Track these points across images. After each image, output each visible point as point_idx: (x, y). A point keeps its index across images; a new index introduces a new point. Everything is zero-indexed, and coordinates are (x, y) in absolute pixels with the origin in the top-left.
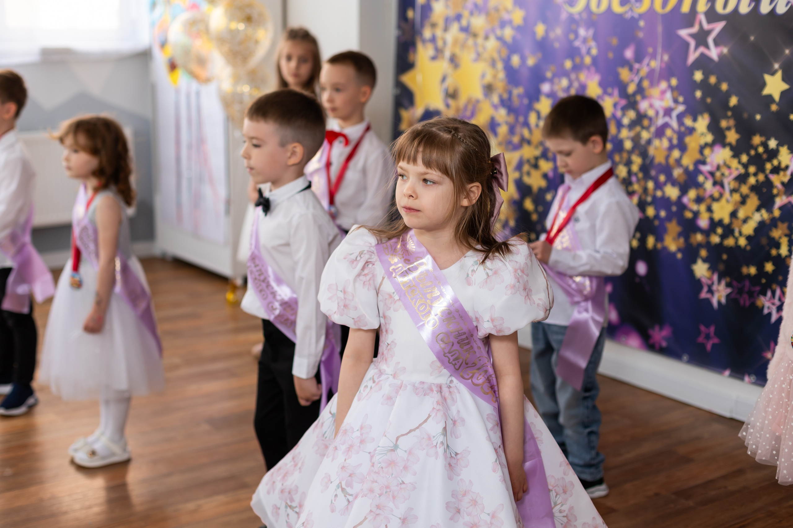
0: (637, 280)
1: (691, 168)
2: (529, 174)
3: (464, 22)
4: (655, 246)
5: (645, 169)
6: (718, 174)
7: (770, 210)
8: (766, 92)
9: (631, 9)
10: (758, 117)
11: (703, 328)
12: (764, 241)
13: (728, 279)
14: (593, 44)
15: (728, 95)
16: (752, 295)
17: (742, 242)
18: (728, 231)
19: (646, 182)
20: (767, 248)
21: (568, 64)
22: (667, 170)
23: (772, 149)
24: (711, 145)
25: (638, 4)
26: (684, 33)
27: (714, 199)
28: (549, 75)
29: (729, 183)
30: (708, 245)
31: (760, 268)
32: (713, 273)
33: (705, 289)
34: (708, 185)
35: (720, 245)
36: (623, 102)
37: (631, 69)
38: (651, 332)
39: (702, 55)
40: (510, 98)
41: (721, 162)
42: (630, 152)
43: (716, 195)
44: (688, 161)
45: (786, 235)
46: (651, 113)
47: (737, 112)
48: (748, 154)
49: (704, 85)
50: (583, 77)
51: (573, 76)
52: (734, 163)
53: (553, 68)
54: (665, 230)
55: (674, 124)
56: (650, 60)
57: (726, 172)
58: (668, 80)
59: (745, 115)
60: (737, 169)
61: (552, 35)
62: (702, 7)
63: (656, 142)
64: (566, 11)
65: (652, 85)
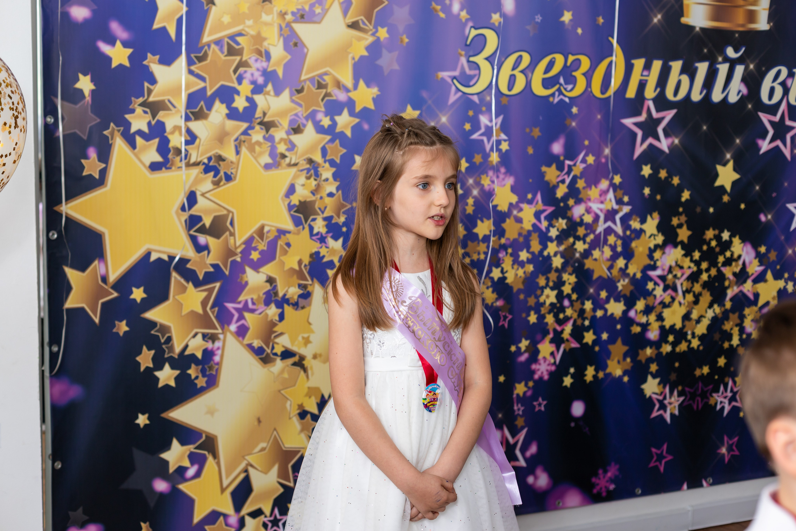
1: (639, 275)
3: (240, 103)
4: (595, 377)
5: (580, 287)
6: (670, 277)
7: (721, 304)
8: (718, 183)
10: (711, 210)
11: (653, 450)
12: (717, 336)
13: (680, 388)
14: (503, 136)
15: (680, 189)
16: (706, 396)
17: (695, 343)
18: (680, 336)
20: (720, 343)
22: (610, 284)
23: (726, 241)
24: (663, 247)
25: (570, 87)
26: (628, 122)
27: (665, 305)
29: (681, 284)
30: (659, 358)
31: (713, 365)
32: (664, 387)
33: (657, 406)
34: (659, 291)
35: (673, 353)
36: (550, 209)
37: (560, 168)
38: (593, 480)
39: (651, 147)
41: (673, 264)
43: (667, 300)
44: (634, 269)
45: (737, 325)
46: (588, 219)
47: (688, 207)
48: (700, 250)
49: (653, 180)
50: (486, 182)
51: (471, 181)
52: (687, 262)
54: (608, 354)
55: (619, 229)
56: (586, 155)
57: (679, 274)
58: (610, 178)
59: (698, 210)
60: (689, 267)
62: (650, 92)
63: (596, 253)
64: (458, 90)
65: (589, 185)
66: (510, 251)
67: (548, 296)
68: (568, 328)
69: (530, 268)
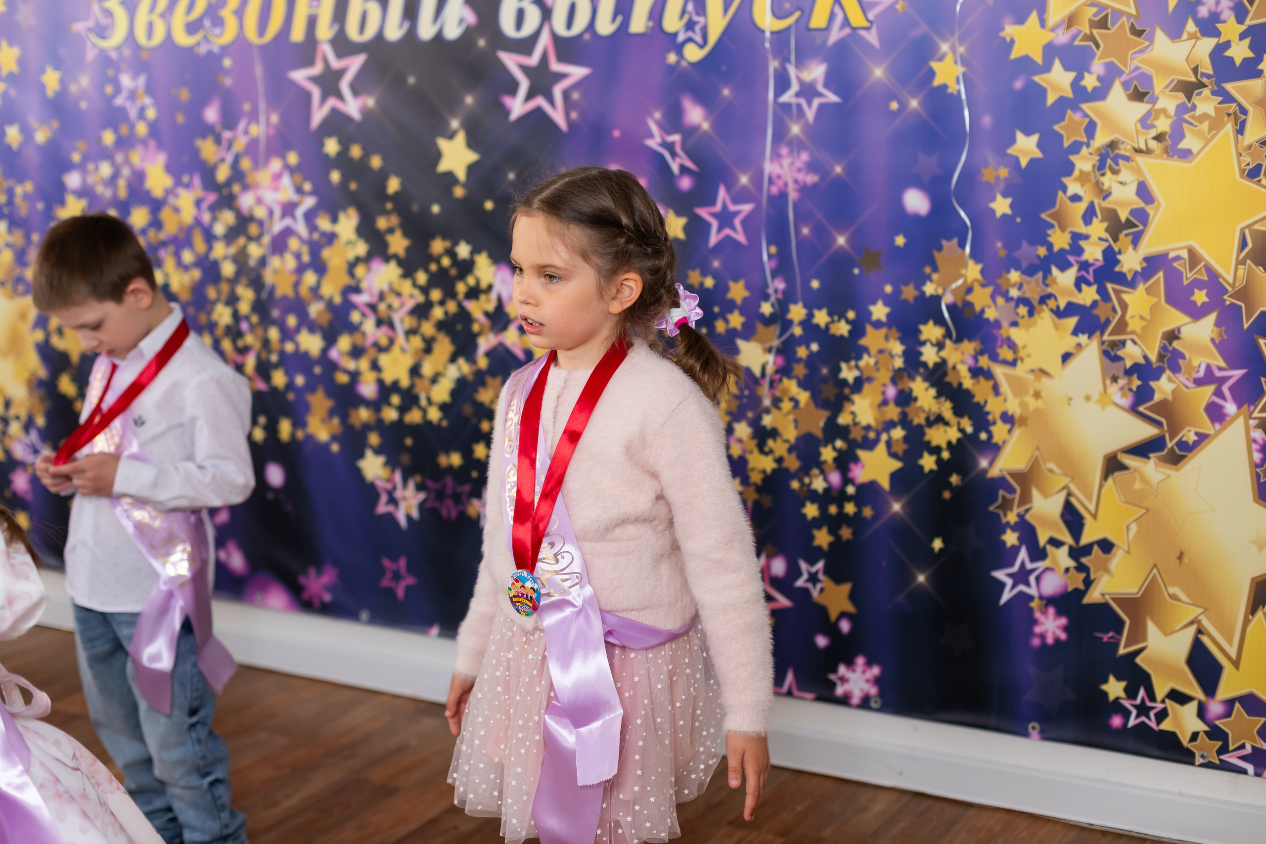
0: (270, 496)
1: (338, 300)
2: (60, 332)
4: (293, 436)
5: (261, 307)
6: (382, 307)
7: (471, 358)
8: (443, 166)
9: (206, 39)
10: (436, 209)
11: (387, 563)
12: (468, 410)
13: (418, 478)
14: (147, 101)
15: (382, 176)
16: (460, 500)
17: (434, 415)
18: (410, 399)
19: (266, 330)
20: (474, 421)
21: (108, 138)
22: (298, 306)
23: (464, 261)
24: (366, 260)
25: (217, 31)
26: (300, 76)
27: (381, 349)
28: (76, 157)
29: (402, 320)
30: (379, 425)
31: (467, 454)
32: (393, 471)
33: (384, 498)
34: (369, 326)
35: (400, 423)
36: (212, 198)
37: (218, 140)
38: (303, 580)
39: (334, 112)
40: (10, 202)
41: (385, 287)
42: (233, 281)
43: (384, 341)
44: (331, 289)
46: (260, 213)
47: (401, 202)
48: (427, 270)
49: (342, 160)
50: (136, 158)
51: (119, 158)
52: (406, 287)
53: (82, 145)
54: (307, 408)
55: (301, 228)
56: (249, 124)
57: (396, 303)
58: (283, 157)
59: (415, 207)
60: (412, 296)
61: (73, 89)
62: (325, 31)
63: (275, 262)
64: (94, 45)
65: (256, 166)
66: (171, 249)
67: (221, 315)
68: (250, 362)
69: (196, 274)
